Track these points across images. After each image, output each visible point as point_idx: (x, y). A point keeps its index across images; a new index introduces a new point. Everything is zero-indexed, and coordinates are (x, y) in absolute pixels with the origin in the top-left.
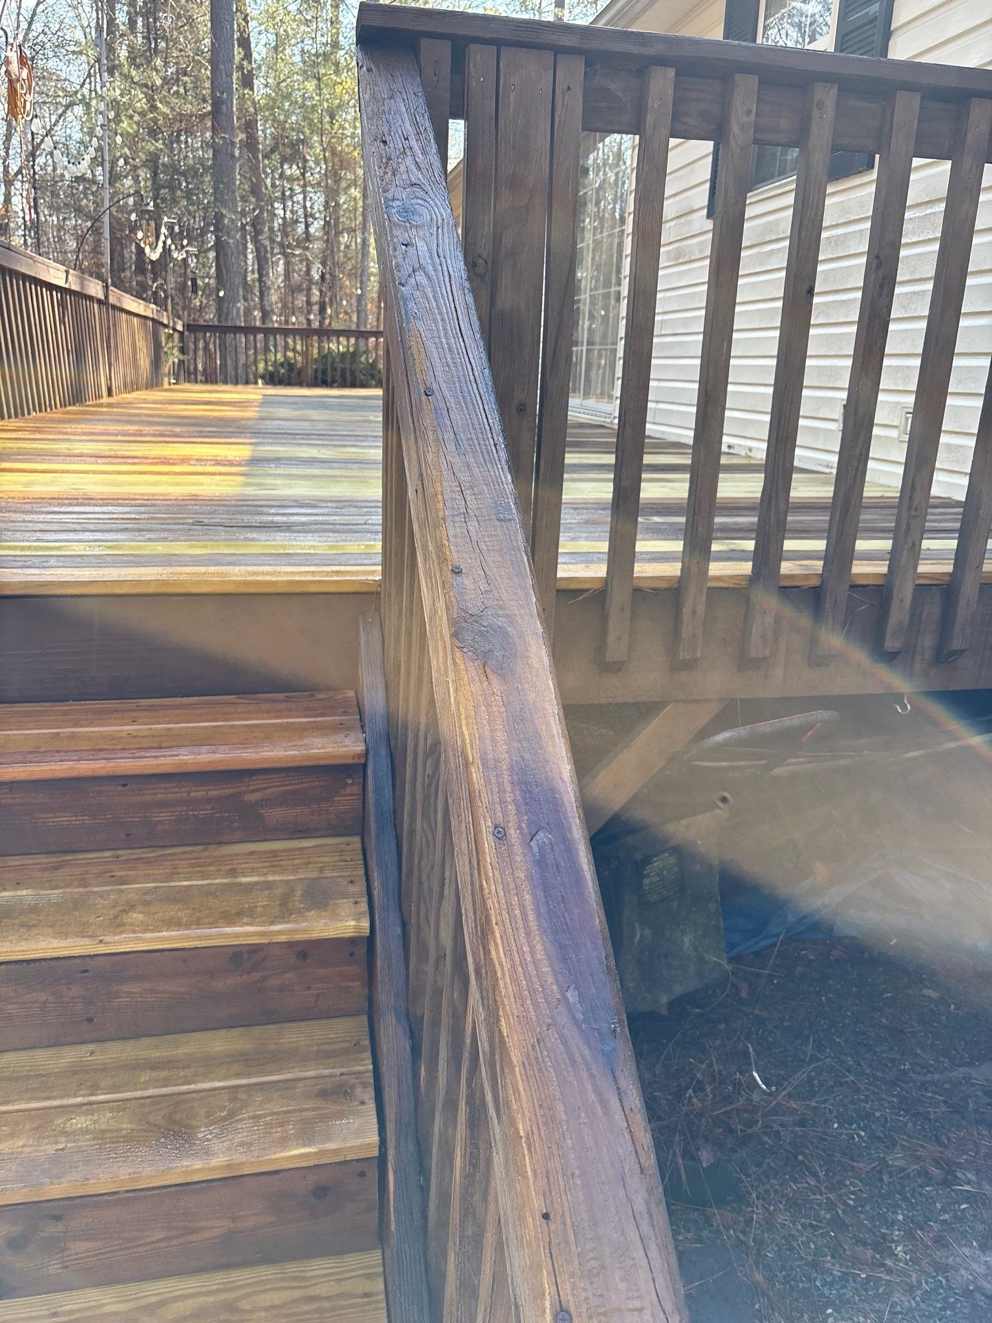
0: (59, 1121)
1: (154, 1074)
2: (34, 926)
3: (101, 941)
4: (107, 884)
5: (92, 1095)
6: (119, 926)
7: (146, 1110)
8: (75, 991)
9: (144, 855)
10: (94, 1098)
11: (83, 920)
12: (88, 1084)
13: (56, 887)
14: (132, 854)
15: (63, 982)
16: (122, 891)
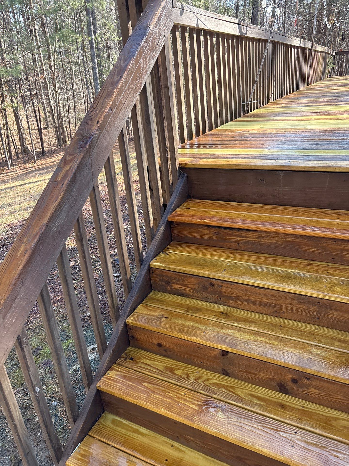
0: (309, 348)
1: (340, 344)
2: (304, 284)
3: (326, 295)
4: (326, 275)
5: (319, 343)
6: (332, 291)
7: (339, 355)
8: (315, 308)
9: (338, 267)
10: (320, 345)
11: (320, 286)
12: (317, 339)
13: (309, 272)
14: (333, 265)
15: (311, 304)
16: (332, 278)
